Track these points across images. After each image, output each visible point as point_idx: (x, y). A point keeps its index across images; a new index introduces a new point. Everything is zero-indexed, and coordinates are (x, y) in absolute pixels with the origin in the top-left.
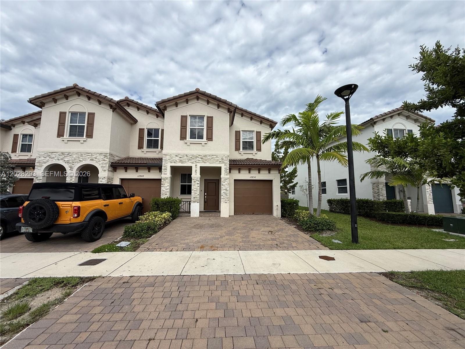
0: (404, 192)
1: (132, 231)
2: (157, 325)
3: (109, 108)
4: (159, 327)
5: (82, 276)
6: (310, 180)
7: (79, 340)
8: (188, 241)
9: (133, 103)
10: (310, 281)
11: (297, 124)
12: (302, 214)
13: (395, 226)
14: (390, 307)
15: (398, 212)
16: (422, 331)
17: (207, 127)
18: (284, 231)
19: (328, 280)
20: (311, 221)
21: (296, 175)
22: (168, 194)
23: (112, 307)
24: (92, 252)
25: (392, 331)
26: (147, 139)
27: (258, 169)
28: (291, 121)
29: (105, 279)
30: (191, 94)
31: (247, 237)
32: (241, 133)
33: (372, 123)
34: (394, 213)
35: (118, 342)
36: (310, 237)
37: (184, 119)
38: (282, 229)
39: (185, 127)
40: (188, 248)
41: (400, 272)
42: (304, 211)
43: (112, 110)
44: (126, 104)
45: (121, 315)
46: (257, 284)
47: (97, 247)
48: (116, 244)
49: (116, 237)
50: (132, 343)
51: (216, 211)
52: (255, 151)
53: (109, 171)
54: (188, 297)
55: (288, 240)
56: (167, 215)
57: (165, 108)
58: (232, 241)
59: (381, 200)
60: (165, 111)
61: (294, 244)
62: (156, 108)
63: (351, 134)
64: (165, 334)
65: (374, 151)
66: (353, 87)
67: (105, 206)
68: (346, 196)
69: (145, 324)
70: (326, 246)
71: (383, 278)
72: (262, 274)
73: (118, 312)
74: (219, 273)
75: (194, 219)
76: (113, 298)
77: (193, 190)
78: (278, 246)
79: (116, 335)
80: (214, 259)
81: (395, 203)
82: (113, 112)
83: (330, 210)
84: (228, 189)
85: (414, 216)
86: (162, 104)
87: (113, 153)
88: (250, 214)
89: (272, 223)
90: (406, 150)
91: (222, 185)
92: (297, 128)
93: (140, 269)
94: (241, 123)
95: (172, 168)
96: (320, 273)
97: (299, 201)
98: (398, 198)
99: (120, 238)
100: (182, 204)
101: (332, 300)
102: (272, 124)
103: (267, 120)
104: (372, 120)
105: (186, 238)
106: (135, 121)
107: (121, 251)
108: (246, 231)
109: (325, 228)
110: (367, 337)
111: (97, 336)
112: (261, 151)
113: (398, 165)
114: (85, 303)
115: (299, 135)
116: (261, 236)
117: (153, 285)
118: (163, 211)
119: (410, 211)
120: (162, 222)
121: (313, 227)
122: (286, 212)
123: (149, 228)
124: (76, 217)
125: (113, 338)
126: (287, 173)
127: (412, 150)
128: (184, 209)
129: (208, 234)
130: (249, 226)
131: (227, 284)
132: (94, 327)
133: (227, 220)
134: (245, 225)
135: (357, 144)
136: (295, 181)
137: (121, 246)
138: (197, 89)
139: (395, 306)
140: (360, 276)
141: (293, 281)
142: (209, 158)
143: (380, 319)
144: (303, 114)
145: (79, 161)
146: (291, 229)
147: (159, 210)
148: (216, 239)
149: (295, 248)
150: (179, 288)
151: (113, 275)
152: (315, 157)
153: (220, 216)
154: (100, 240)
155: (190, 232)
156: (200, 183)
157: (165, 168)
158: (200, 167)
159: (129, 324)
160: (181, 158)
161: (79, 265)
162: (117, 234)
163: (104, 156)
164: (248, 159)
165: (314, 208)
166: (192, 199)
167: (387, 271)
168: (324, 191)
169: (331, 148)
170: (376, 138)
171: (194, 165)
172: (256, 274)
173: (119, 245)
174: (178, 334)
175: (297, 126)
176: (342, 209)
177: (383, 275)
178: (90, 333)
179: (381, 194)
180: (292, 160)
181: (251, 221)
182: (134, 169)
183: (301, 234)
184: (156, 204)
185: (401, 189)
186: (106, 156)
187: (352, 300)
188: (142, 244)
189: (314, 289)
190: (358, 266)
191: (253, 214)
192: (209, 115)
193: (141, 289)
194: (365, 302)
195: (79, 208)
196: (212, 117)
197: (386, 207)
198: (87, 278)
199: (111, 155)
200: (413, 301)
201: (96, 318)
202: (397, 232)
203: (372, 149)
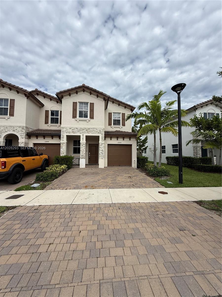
0: (212, 152)
1: (42, 177)
2: (55, 235)
3: (24, 96)
4: (56, 236)
5: (7, 205)
6: (155, 144)
7: (4, 245)
8: (77, 183)
9: (41, 93)
10: (151, 207)
11: (147, 109)
12: (150, 166)
13: (206, 173)
14: (198, 221)
15: (208, 164)
16: (215, 235)
17: (90, 110)
18: (138, 176)
19: (162, 206)
20: (155, 170)
21: (147, 141)
22: (65, 153)
23: (27, 225)
24: (15, 190)
25: (198, 235)
26: (51, 118)
27: (130, 137)
28: (144, 107)
29: (23, 207)
30: (79, 87)
31: (115, 180)
32: (113, 114)
33: (194, 108)
34: (205, 165)
35: (30, 246)
36: (154, 180)
37: (75, 104)
38: (137, 175)
39: (75, 109)
40: (77, 188)
41: (206, 201)
42: (151, 164)
43: (26, 97)
44: (36, 93)
45: (32, 230)
46: (119, 209)
47: (18, 187)
48: (30, 185)
49: (31, 181)
50: (39, 246)
51: (96, 164)
52: (121, 126)
53: (25, 138)
54: (75, 218)
55: (140, 182)
56: (64, 166)
57: (62, 97)
58: (106, 183)
59: (198, 157)
60: (62, 99)
61: (144, 185)
62: (56, 97)
63: (181, 116)
64: (60, 241)
65: (193, 127)
66: (183, 85)
67: (23, 161)
68: (177, 155)
69: (47, 235)
70: (163, 186)
71: (195, 205)
72: (123, 203)
73: (31, 228)
74: (96, 203)
75: (82, 169)
76: (28, 219)
77: (81, 151)
78: (134, 186)
79: (28, 241)
80: (93, 194)
81: (206, 159)
82: (27, 99)
83: (167, 163)
84: (104, 150)
85: (217, 167)
86: (60, 94)
87: (28, 126)
88: (118, 166)
89: (131, 172)
90: (212, 126)
91: (100, 147)
92: (148, 112)
93: (46, 201)
94: (112, 108)
95: (68, 136)
96: (158, 202)
97: (148, 158)
98: (208, 156)
99: (34, 181)
100: (74, 160)
101: (164, 218)
102: (132, 109)
103: (129, 106)
104: (195, 107)
105: (76, 181)
106: (42, 105)
107: (34, 190)
108: (115, 176)
109: (163, 174)
110: (183, 239)
111: (16, 243)
112: (125, 126)
113: (209, 135)
114: (9, 222)
115: (149, 116)
116: (123, 180)
117: (53, 211)
118: (62, 164)
119: (215, 164)
120: (61, 171)
121: (156, 174)
122: (140, 165)
123: (53, 175)
124: (4, 168)
125: (26, 244)
126: (141, 140)
127: (216, 126)
128: (76, 163)
129: (90, 179)
130: (117, 173)
131: (100, 209)
132: (15, 237)
133: (103, 170)
134: (114, 173)
135: (185, 122)
136: (146, 145)
137: (34, 186)
138: (83, 84)
139: (201, 221)
140: (182, 203)
141: (142, 207)
142: (91, 130)
143: (192, 228)
144: (151, 102)
145: (5, 131)
146: (142, 175)
147: (59, 163)
148: (95, 182)
149: (144, 187)
150: (70, 212)
151: (28, 205)
152: (158, 130)
153: (98, 167)
154: (20, 183)
155: (79, 178)
156: (86, 146)
157: (63, 136)
158: (86, 136)
159: (37, 235)
160: (73, 130)
161: (6, 199)
162: (31, 179)
163: (22, 128)
164: (116, 131)
165: (157, 162)
166: (81, 157)
167: (198, 200)
168: (164, 152)
169: (168, 124)
170: (194, 118)
171: (82, 134)
172: (119, 203)
173: (32, 186)
174: (68, 240)
175: (148, 110)
176: (174, 163)
177: (196, 203)
178: (12, 241)
179: (199, 154)
180: (144, 132)
181: (118, 170)
182: (42, 137)
183: (149, 178)
184: (57, 159)
185: (211, 150)
186: (23, 128)
187: (176, 217)
188: (47, 185)
189: (154, 212)
190: (181, 197)
191: (120, 166)
192: (91, 102)
193: (46, 213)
194: (183, 219)
195: (5, 162)
196: (93, 104)
197: (201, 161)
198: (11, 207)
199: (27, 127)
200: (212, 217)
201: (16, 231)
202: (207, 177)
203: (192, 125)
